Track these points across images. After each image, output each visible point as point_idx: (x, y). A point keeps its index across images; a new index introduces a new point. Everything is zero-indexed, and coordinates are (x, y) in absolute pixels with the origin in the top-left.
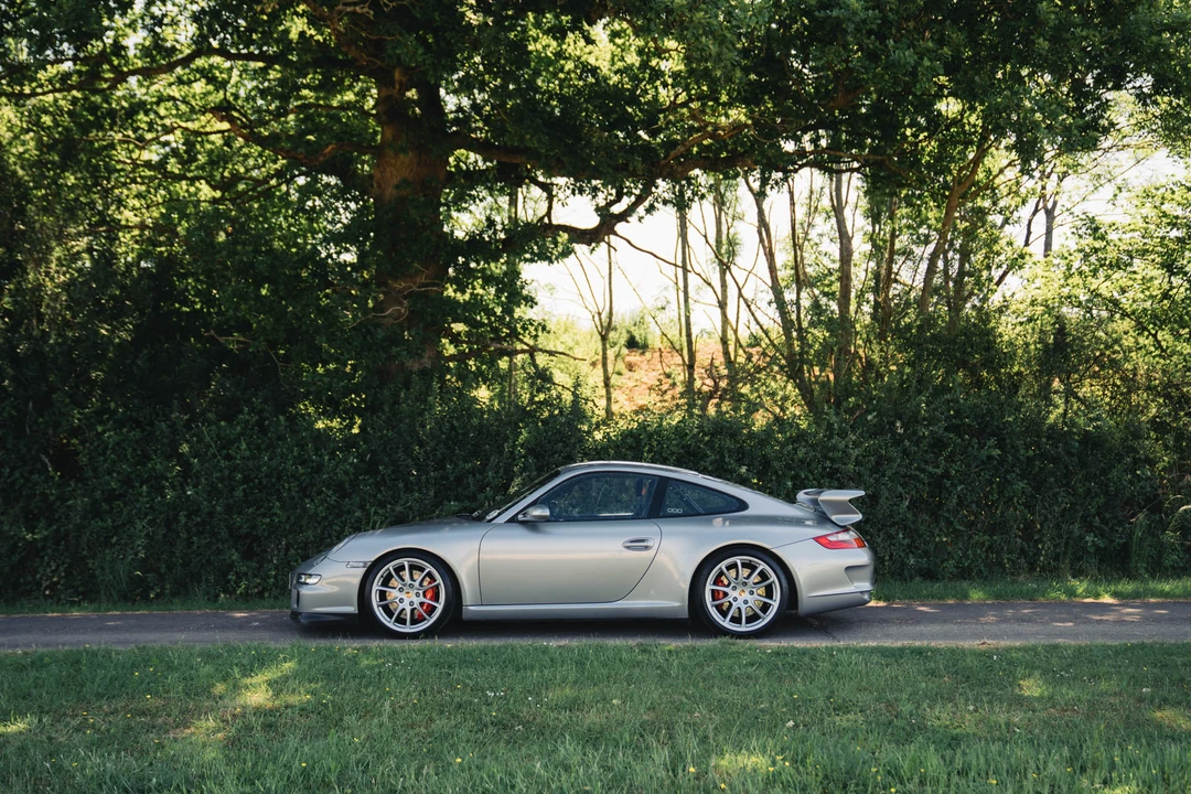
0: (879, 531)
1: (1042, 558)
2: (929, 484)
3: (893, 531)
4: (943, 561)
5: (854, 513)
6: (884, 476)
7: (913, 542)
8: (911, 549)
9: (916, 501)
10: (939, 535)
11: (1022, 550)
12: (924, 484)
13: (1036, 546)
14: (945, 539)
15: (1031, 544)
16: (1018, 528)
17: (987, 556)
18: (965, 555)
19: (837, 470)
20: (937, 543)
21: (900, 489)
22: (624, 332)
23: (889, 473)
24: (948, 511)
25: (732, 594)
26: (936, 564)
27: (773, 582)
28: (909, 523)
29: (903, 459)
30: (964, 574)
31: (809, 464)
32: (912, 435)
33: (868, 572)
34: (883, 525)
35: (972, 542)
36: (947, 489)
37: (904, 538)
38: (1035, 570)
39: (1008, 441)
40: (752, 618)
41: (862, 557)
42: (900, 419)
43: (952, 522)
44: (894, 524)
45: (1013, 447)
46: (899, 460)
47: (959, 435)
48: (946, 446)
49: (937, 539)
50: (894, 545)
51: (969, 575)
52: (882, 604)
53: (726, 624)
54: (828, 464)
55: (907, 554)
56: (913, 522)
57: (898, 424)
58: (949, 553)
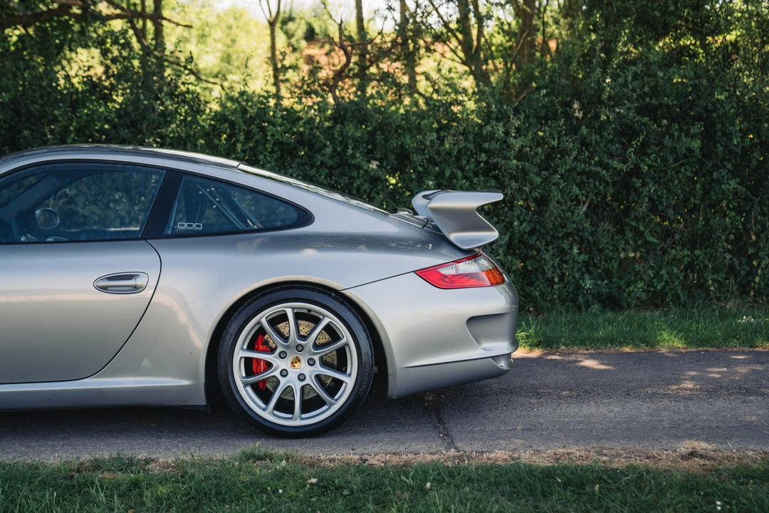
0: (547, 244)
1: (757, 279)
2: (614, 184)
3: (566, 244)
4: (628, 284)
5: (487, 229)
6: (555, 172)
7: (591, 258)
8: (588, 267)
9: (596, 206)
10: (624, 250)
11: (732, 268)
12: (607, 184)
13: (749, 263)
14: (632, 255)
15: (744, 260)
16: (727, 240)
17: (686, 277)
18: (658, 275)
19: (496, 166)
20: (621, 261)
21: (576, 190)
22: (303, 23)
23: (562, 170)
24: (637, 219)
25: (279, 364)
26: (619, 287)
27: (347, 344)
28: (586, 234)
29: (580, 152)
30: (656, 300)
31: (458, 159)
32: (591, 119)
33: (506, 324)
34: (553, 237)
35: (666, 258)
36: (636, 190)
37: (580, 254)
38: (748, 293)
39: (719, 126)
40: (311, 404)
41: (496, 300)
42: (579, 100)
43: (643, 233)
44: (567, 235)
45: (724, 134)
46: (574, 153)
47: (656, 120)
48: (636, 134)
49: (622, 255)
50: (566, 263)
51: (663, 300)
52: (536, 353)
53: (268, 413)
54: (484, 157)
55: (583, 274)
56: (593, 234)
57: (576, 106)
58: (638, 273)
